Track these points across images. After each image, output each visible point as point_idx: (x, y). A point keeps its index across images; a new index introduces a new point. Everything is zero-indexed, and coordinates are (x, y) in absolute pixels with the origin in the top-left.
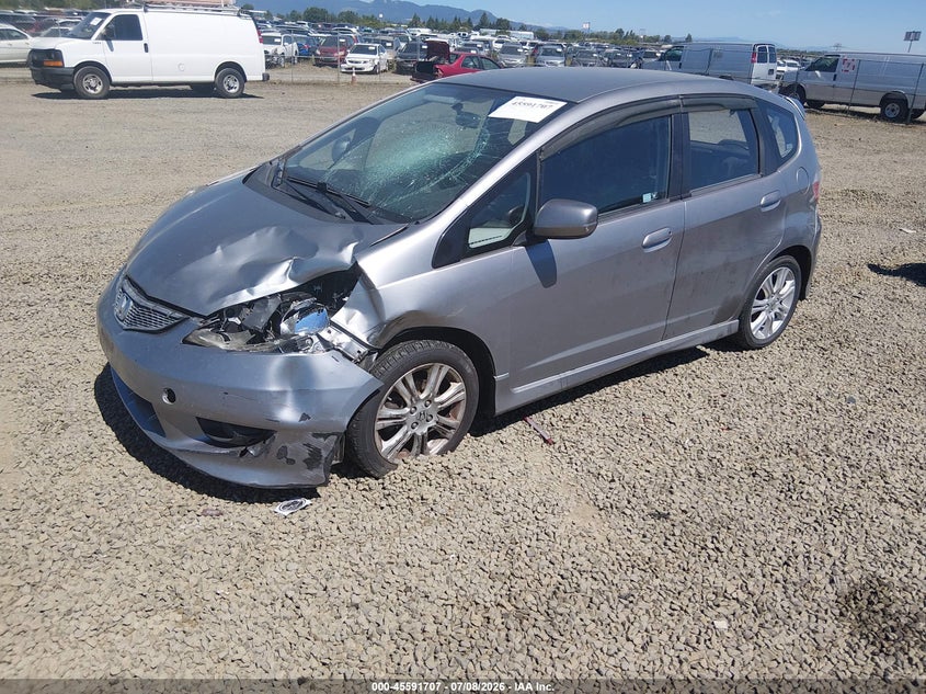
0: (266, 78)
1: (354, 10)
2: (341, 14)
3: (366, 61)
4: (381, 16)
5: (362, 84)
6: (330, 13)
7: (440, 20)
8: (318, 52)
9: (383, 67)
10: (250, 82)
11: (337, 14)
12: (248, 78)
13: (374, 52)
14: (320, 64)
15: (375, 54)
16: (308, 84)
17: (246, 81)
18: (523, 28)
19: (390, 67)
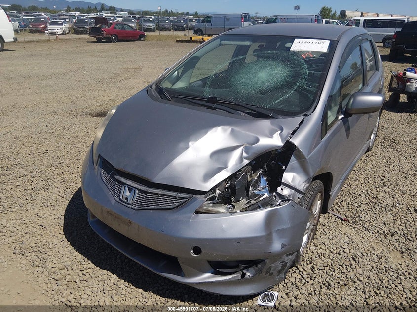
0: (15, 40)
1: (36, 5)
2: (29, 7)
3: (58, 29)
4: (55, 7)
5: (62, 40)
6: (23, 7)
7: (81, 8)
8: (31, 26)
9: (67, 31)
10: (7, 43)
11: (27, 7)
12: (6, 41)
13: (61, 24)
14: (32, 31)
15: (62, 25)
16: (33, 42)
17: (4, 42)
18: (122, 10)
19: (70, 31)
